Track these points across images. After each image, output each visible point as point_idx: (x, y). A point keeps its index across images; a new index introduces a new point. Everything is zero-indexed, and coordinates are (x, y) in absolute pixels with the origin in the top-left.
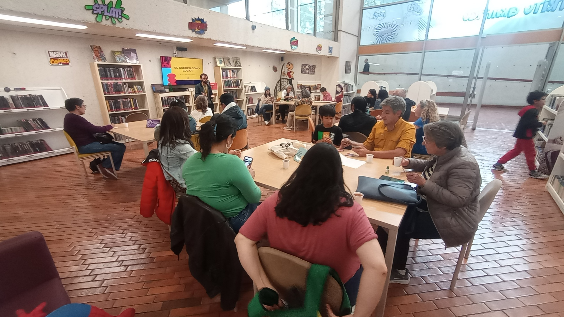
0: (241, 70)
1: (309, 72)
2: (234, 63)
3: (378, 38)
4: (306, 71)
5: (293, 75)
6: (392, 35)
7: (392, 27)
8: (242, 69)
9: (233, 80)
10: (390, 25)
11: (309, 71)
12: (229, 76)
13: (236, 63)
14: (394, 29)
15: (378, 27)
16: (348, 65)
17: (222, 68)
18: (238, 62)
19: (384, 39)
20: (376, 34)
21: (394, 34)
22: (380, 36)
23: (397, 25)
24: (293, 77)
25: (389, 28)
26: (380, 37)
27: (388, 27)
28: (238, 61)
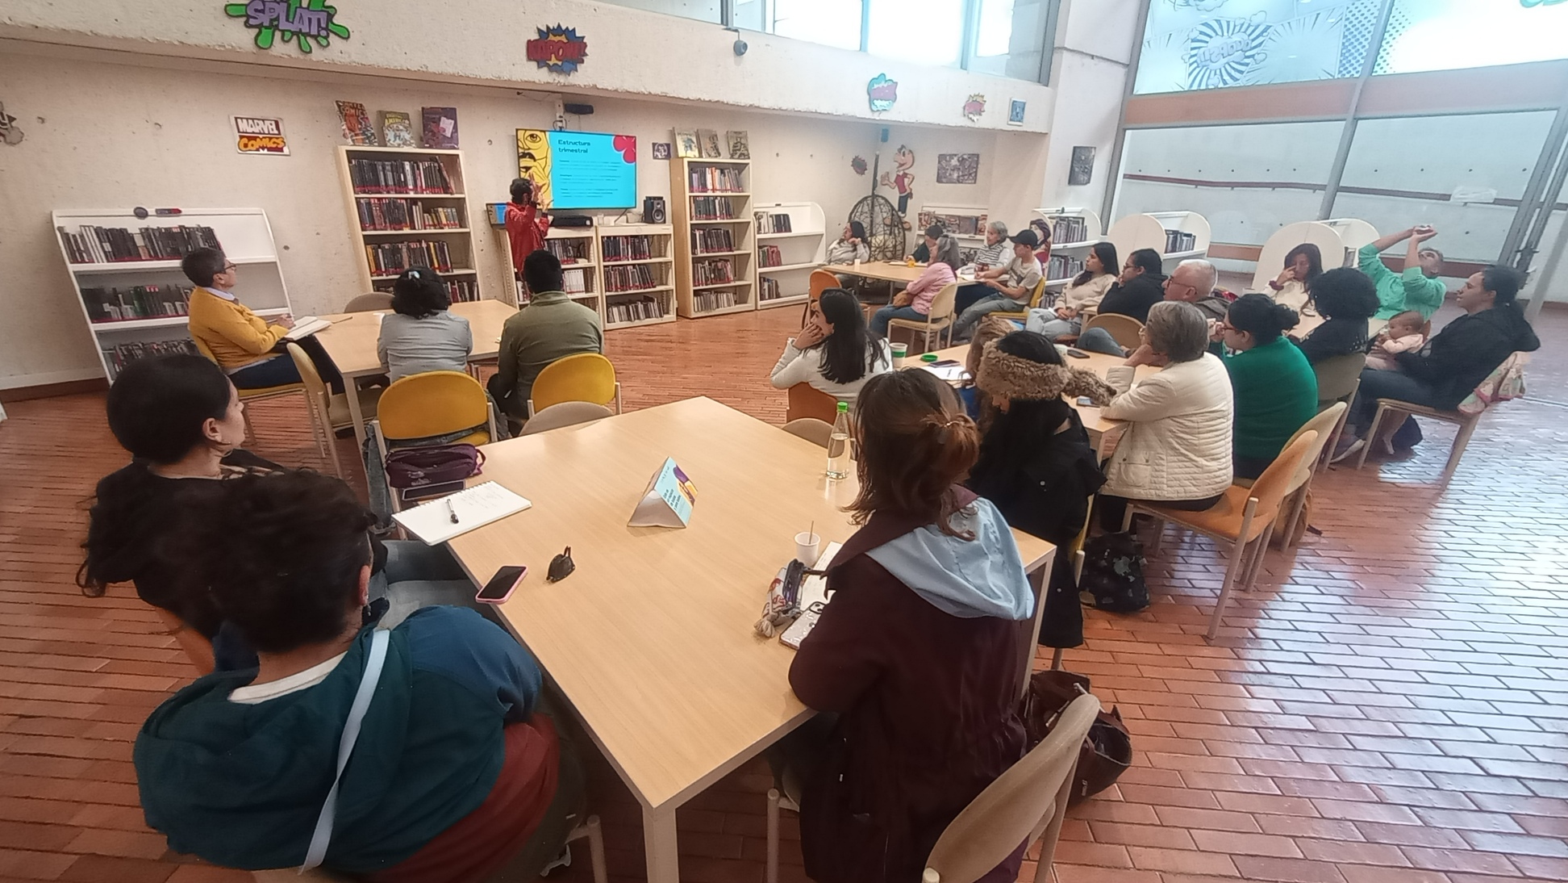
0: (747, 168)
1: (958, 177)
2: (729, 147)
3: (1198, 70)
4: (950, 175)
5: (911, 186)
6: (1247, 61)
7: (1249, 32)
8: (750, 165)
9: (721, 197)
10: (1242, 25)
11: (961, 173)
12: (710, 186)
13: (734, 147)
14: (1253, 40)
15: (1201, 33)
16: (1083, 158)
17: (689, 162)
18: (741, 144)
19: (1215, 74)
20: (1192, 56)
21: (1253, 56)
22: (1204, 64)
23: (1268, 27)
24: (911, 190)
25: (1236, 38)
26: (1203, 66)
27: (1232, 34)
28: (743, 141)
